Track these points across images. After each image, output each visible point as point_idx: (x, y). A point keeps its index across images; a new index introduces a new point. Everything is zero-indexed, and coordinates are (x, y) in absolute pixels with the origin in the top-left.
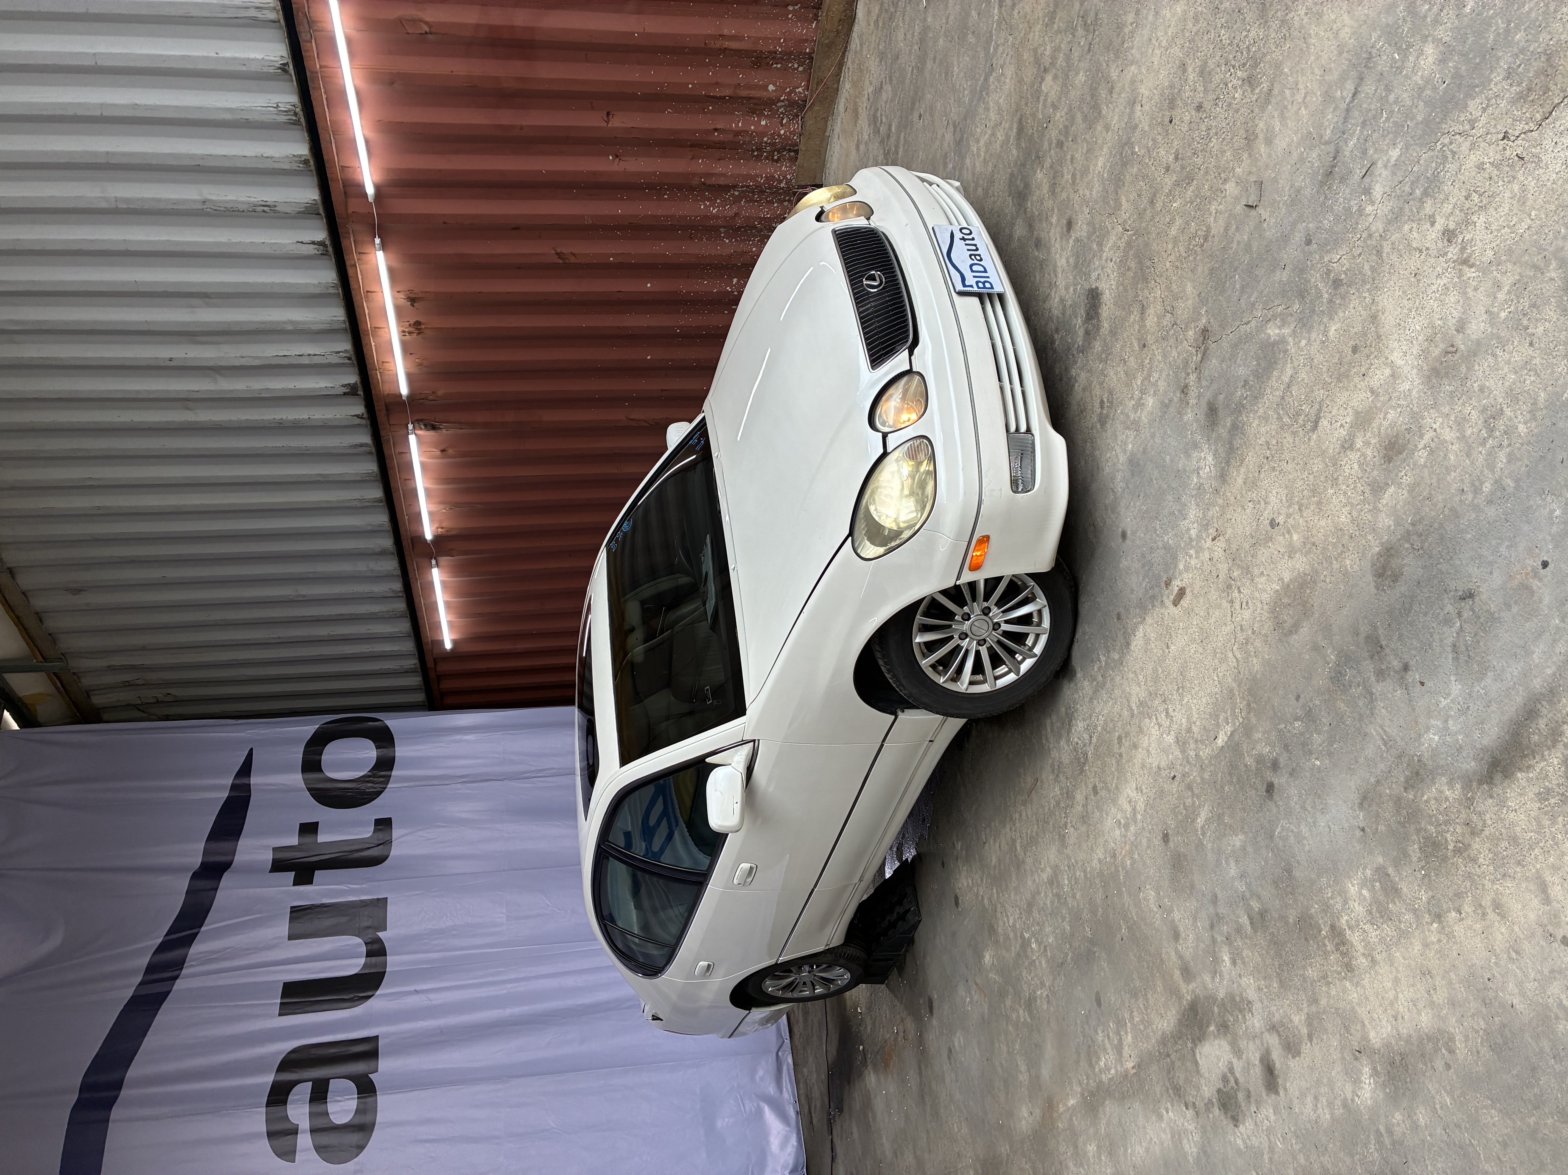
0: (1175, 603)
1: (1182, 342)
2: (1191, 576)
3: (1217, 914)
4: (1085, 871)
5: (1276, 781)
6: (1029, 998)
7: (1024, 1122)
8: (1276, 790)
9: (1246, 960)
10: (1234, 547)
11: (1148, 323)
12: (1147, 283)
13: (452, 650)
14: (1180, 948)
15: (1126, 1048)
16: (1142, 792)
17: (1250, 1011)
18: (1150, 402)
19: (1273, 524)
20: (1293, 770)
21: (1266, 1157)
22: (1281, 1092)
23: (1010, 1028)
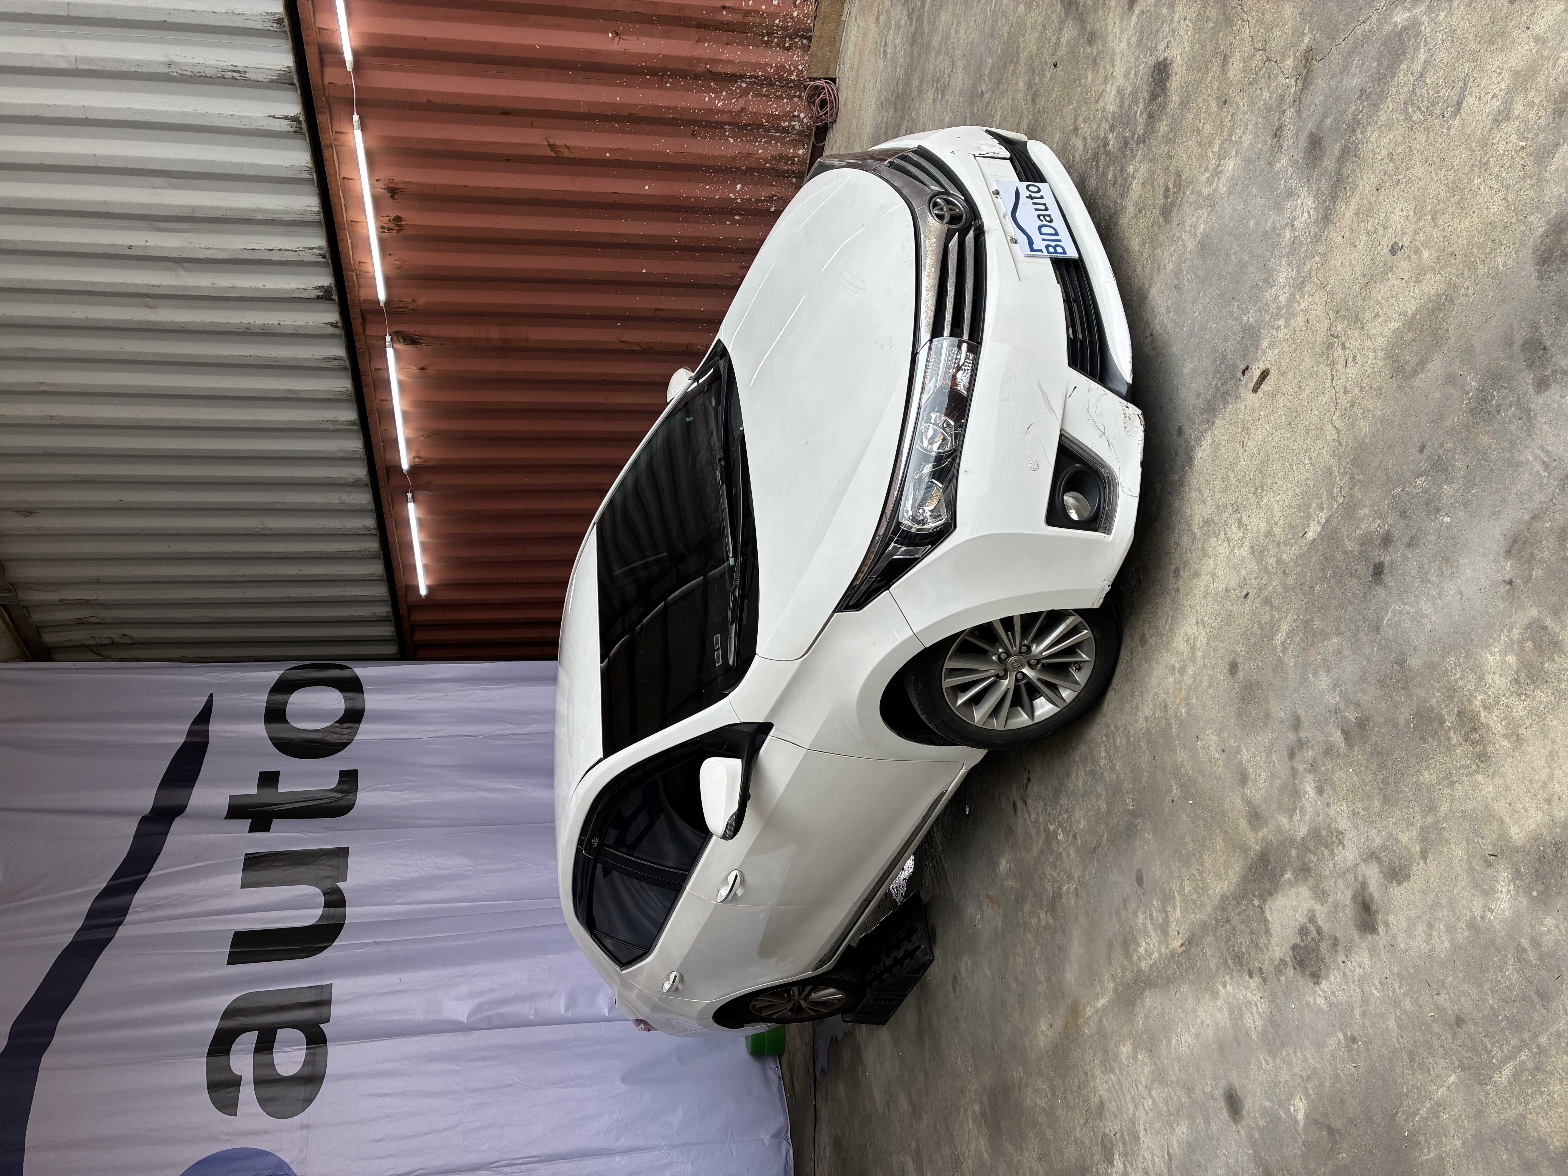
0: (1255, 390)
1: (1276, 77)
2: (1277, 351)
3: (1299, 741)
4: (1127, 737)
5: (1386, 560)
6: (1053, 897)
7: (1041, 1038)
8: (1386, 571)
9: (1338, 783)
10: (1339, 296)
11: (1231, 73)
12: (1231, 27)
13: (426, 596)
14: (1248, 792)
15: (1173, 925)
16: (1203, 625)
17: (1341, 842)
18: (1230, 166)
19: (1393, 251)
20: (1412, 538)
21: (1357, 1012)
22: (1381, 929)
23: (1029, 936)
